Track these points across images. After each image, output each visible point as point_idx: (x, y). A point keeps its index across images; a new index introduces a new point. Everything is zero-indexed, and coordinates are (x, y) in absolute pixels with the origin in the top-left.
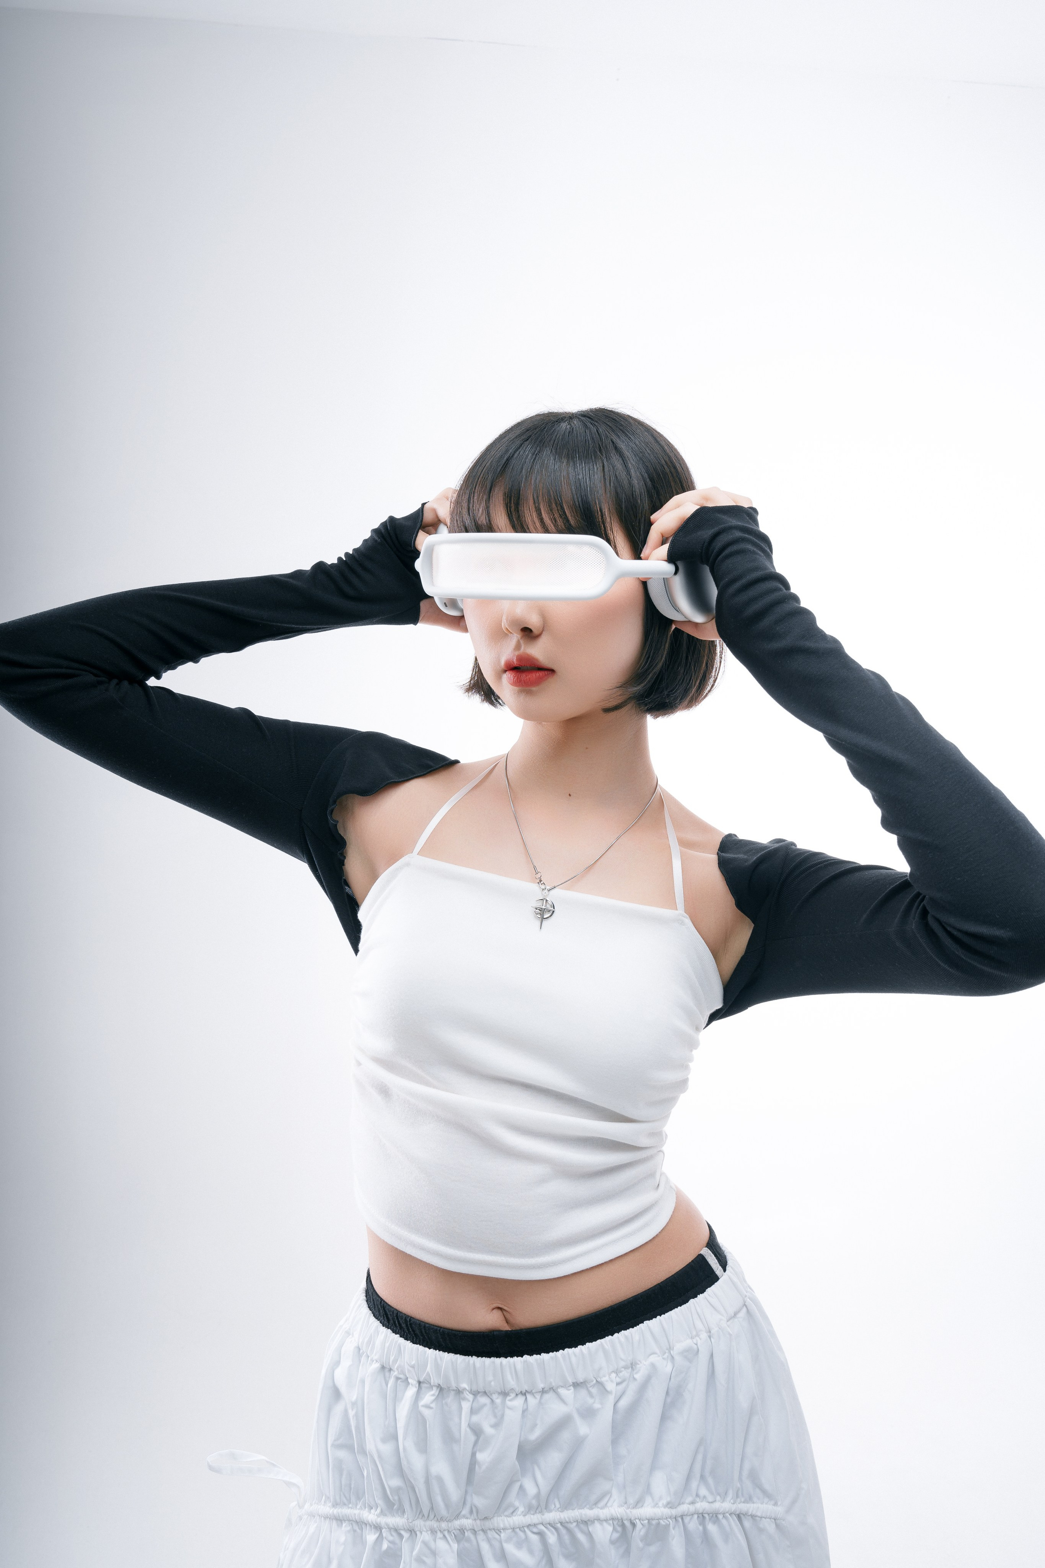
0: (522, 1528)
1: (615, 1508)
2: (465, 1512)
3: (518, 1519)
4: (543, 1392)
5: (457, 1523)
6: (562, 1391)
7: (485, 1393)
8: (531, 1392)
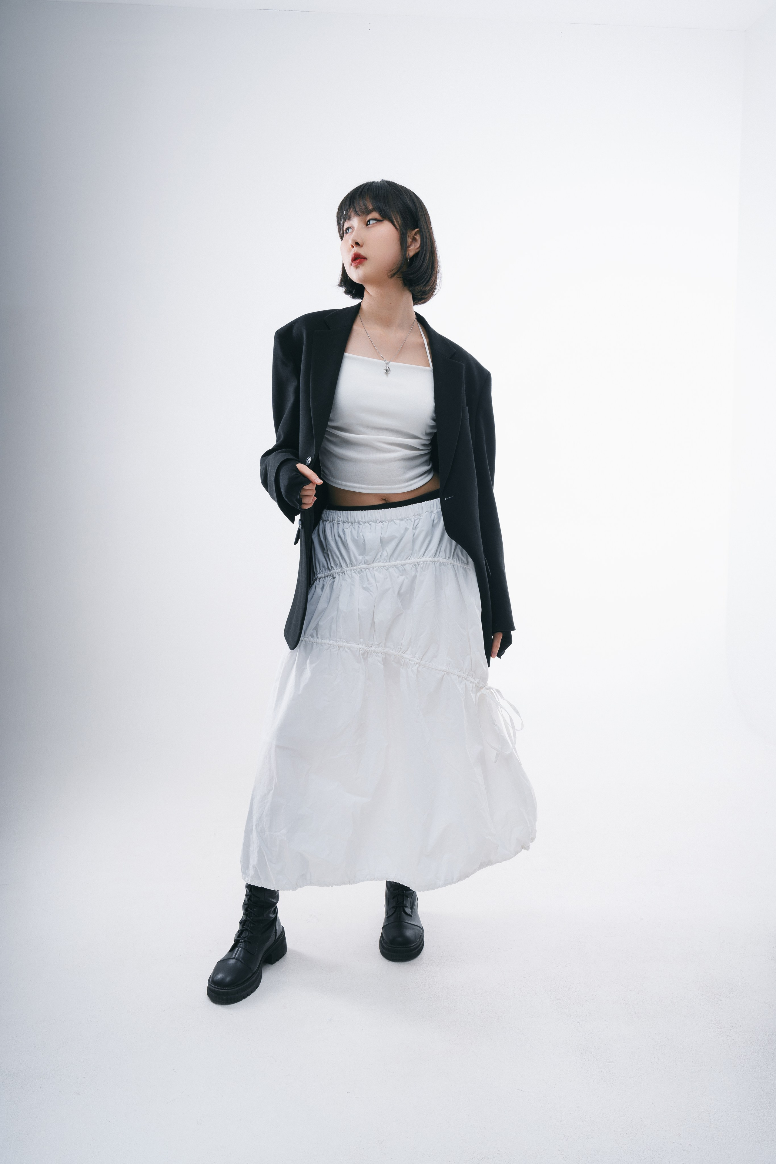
0: (381, 567)
1: (412, 560)
2: (363, 562)
3: (380, 564)
4: (389, 521)
5: (359, 567)
6: (396, 521)
7: (368, 522)
8: (385, 522)
